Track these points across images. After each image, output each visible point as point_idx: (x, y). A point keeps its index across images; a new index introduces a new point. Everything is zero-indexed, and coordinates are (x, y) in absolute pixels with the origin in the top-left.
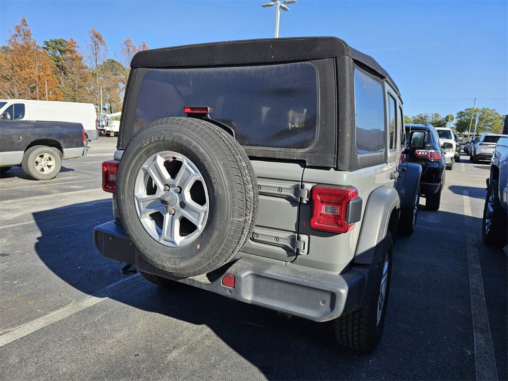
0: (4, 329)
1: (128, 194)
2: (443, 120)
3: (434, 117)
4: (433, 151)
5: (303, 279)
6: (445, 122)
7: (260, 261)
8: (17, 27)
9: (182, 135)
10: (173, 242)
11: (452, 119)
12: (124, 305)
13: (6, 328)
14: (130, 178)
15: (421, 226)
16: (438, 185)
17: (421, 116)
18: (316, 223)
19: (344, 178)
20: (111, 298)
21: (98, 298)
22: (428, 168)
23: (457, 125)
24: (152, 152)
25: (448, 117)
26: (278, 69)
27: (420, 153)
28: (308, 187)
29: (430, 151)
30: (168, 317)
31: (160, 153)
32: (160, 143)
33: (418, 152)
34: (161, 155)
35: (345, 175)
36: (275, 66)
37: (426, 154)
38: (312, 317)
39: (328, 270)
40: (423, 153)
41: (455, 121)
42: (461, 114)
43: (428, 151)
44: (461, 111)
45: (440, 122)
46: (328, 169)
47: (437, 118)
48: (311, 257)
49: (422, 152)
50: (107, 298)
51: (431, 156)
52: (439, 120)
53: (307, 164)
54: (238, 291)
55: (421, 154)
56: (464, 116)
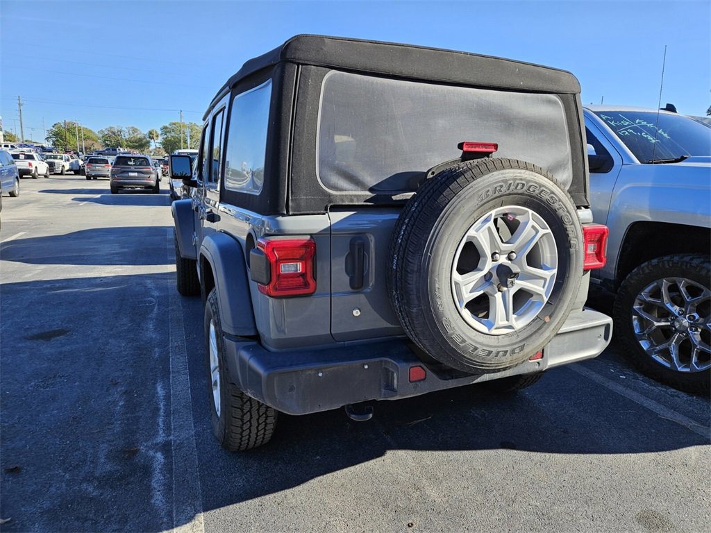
2: (145, 138)
3: (131, 132)
6: (148, 139)
11: (157, 136)
17: (113, 130)
23: (163, 144)
25: (150, 133)
41: (160, 139)
42: (165, 130)
44: (165, 125)
45: (140, 140)
47: (136, 134)
52: (139, 136)
56: (170, 132)
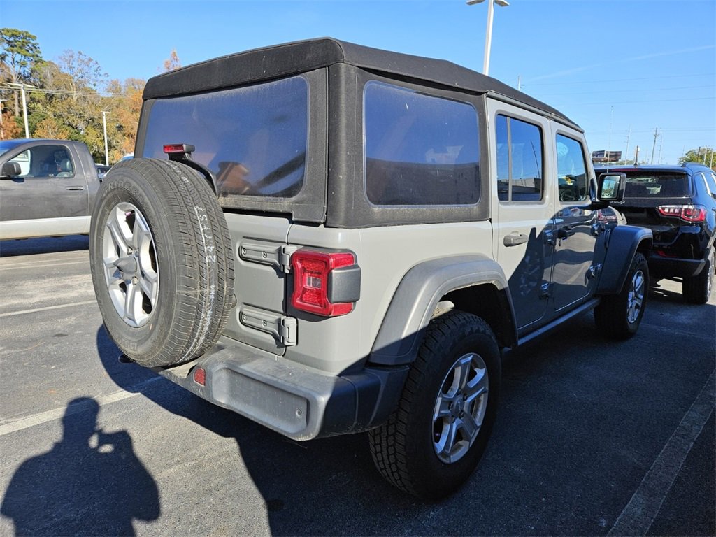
0: (7, 419)
1: (97, 258)
4: (691, 207)
5: (278, 378)
7: (249, 352)
8: (166, 62)
9: (131, 181)
10: (134, 320)
12: (153, 403)
13: (11, 417)
14: (97, 238)
15: (656, 327)
16: (700, 263)
18: (298, 302)
19: (338, 238)
20: (143, 394)
21: (129, 393)
22: (680, 233)
24: (113, 204)
26: (271, 87)
27: (667, 210)
28: (291, 250)
29: (686, 207)
30: (194, 424)
31: (119, 204)
32: (116, 191)
33: (663, 209)
34: (121, 208)
35: (340, 234)
36: (268, 84)
37: (677, 211)
38: (287, 433)
39: (322, 369)
40: (672, 211)
43: (680, 206)
46: (317, 225)
48: (300, 350)
49: (669, 209)
50: (139, 393)
51: (685, 214)
53: (293, 219)
54: (208, 390)
55: (669, 212)
